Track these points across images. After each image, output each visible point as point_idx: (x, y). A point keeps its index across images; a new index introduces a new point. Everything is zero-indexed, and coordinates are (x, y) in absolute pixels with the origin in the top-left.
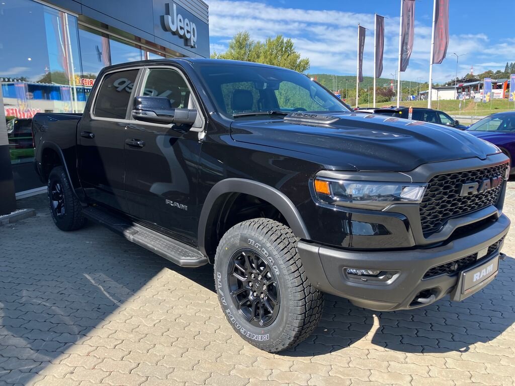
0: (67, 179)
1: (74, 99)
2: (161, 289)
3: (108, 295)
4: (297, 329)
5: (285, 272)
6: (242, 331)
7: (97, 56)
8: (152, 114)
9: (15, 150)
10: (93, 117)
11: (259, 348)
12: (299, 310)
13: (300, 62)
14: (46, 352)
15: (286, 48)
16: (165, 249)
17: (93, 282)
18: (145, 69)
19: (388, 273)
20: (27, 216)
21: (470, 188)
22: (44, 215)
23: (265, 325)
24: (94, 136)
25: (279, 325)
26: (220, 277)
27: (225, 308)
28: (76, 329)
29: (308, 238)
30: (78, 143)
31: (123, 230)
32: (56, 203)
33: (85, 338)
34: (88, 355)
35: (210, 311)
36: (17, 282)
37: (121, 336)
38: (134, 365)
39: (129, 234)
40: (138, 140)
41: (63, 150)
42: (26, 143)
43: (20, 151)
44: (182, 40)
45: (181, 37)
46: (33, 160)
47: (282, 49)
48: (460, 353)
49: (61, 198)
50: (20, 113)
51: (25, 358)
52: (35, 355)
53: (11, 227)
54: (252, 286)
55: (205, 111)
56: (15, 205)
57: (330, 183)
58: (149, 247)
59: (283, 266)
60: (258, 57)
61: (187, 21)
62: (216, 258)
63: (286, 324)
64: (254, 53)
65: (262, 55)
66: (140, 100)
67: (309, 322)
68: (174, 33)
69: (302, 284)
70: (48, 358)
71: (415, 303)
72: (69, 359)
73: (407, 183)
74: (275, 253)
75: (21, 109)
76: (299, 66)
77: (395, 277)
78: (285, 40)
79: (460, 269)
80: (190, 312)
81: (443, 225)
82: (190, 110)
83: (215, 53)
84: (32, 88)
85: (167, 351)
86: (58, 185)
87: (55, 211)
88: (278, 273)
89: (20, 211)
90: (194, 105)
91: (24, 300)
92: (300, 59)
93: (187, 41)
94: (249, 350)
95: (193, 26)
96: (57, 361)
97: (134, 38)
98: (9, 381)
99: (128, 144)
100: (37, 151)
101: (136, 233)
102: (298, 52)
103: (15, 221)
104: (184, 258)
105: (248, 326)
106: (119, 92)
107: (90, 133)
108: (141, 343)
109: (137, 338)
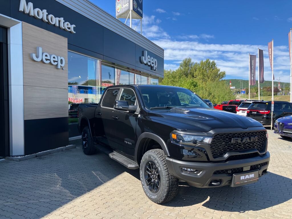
0: (90, 132)
1: (98, 94)
2: (122, 179)
3: (100, 180)
4: (166, 193)
5: (162, 169)
6: (148, 195)
7: (109, 77)
8: (121, 107)
9: (71, 119)
10: (102, 107)
11: (153, 202)
12: (167, 185)
13: (220, 73)
14: (75, 195)
15: (211, 66)
16: (123, 161)
17: (95, 174)
18: (122, 89)
19: (198, 170)
20: (72, 148)
21: (236, 140)
22: (79, 148)
23: (156, 192)
24: (101, 114)
25: (160, 191)
26: (142, 173)
27: (143, 185)
28: (86, 189)
29: (169, 156)
30: (95, 117)
31: (109, 153)
32: (84, 142)
33: (89, 192)
34: (90, 197)
35: (139, 189)
36: (67, 172)
37: (102, 193)
38: (105, 202)
39: (111, 156)
40: (116, 117)
41: (89, 119)
42: (75, 116)
43: (72, 119)
44: (150, 67)
45: (149, 66)
46: (77, 123)
47: (209, 66)
48: (240, 213)
49: (87, 140)
50: (73, 100)
51: (68, 196)
52: (72, 195)
53: (66, 152)
54: (153, 177)
55: (140, 107)
56: (68, 143)
57: (177, 135)
58: (117, 160)
59: (162, 167)
60: (196, 71)
61: (152, 58)
62: (141, 165)
63: (162, 190)
64: (194, 69)
65: (197, 70)
66: (117, 102)
67: (171, 190)
68: (145, 64)
69: (168, 174)
70: (76, 197)
71: (210, 184)
72: (83, 198)
73: (205, 136)
74: (159, 162)
75: (74, 98)
76: (219, 75)
77: (201, 172)
78: (211, 61)
79: (233, 173)
80: (131, 188)
81: (225, 154)
82: (135, 106)
83: (171, 70)
84: (80, 88)
85: (118, 199)
86: (86, 134)
87: (84, 146)
88: (160, 170)
89: (70, 145)
90: (137, 104)
91: (69, 178)
92: (220, 71)
93: (152, 68)
94: (150, 202)
95: (156, 60)
96: (79, 198)
97: (126, 68)
98: (62, 202)
99: (113, 118)
100: (79, 119)
101: (114, 155)
102: (218, 67)
103: (67, 149)
104: (130, 165)
105: (151, 193)
106: (114, 95)
107: (100, 113)
108: (109, 196)
109: (108, 194)
